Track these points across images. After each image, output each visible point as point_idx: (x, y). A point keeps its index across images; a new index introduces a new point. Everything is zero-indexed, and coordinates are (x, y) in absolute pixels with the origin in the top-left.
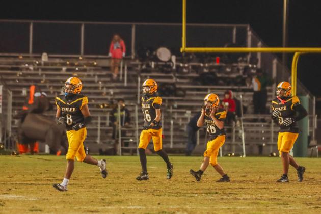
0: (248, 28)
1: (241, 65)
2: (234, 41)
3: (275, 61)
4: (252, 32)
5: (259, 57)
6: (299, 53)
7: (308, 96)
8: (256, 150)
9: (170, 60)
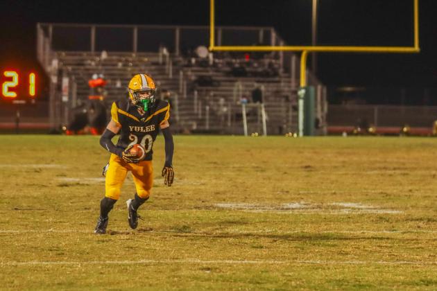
0: (273, 31)
1: (267, 61)
2: (261, 40)
3: (294, 58)
4: (276, 34)
5: (281, 55)
8: (277, 130)
9: (208, 57)
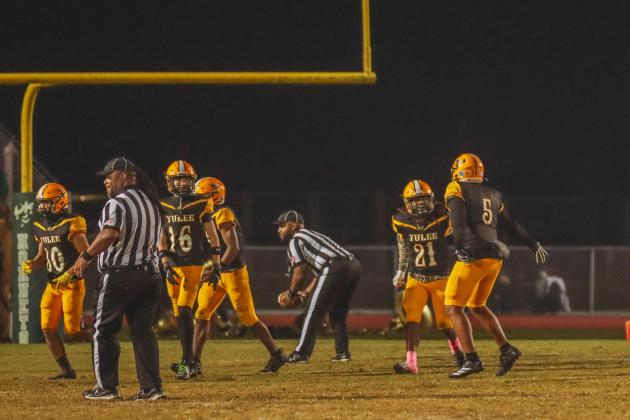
6: (39, 85)
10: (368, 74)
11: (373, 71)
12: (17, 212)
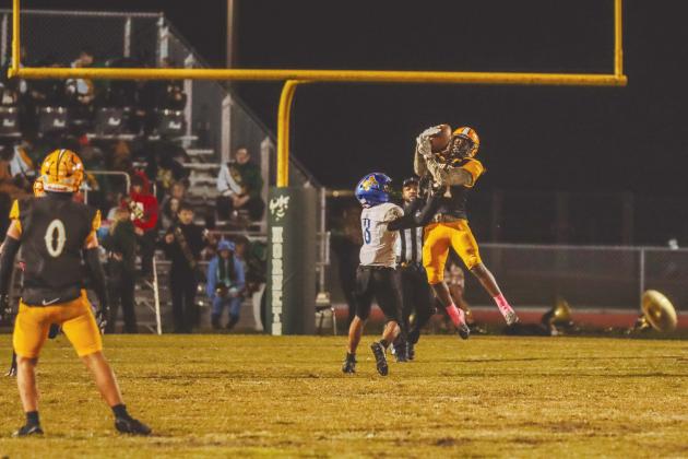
0: (161, 22)
2: (127, 53)
3: (227, 101)
4: (170, 30)
6: (295, 82)
7: (307, 185)
10: (618, 76)
11: (624, 73)
12: (273, 206)
